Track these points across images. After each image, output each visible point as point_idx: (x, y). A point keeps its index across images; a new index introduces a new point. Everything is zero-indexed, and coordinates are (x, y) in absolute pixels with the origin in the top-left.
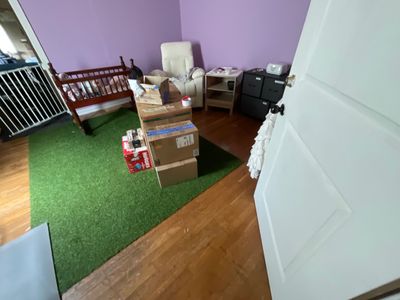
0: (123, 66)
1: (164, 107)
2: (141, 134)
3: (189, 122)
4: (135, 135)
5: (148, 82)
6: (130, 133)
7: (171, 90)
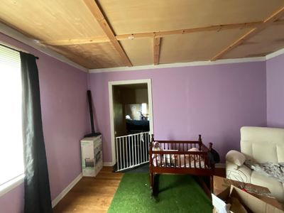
0: (200, 142)
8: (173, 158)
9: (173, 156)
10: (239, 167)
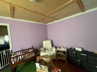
0: (33, 48)
9: (23, 56)
10: (43, 52)
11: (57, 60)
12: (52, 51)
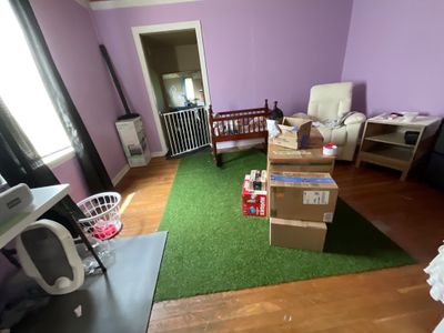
0: (266, 108)
1: (299, 153)
2: (265, 176)
3: (328, 176)
4: (258, 176)
5: (287, 123)
6: (254, 172)
7: (312, 134)
8: (236, 124)
9: (236, 122)
11: (358, 165)
12: (342, 124)
